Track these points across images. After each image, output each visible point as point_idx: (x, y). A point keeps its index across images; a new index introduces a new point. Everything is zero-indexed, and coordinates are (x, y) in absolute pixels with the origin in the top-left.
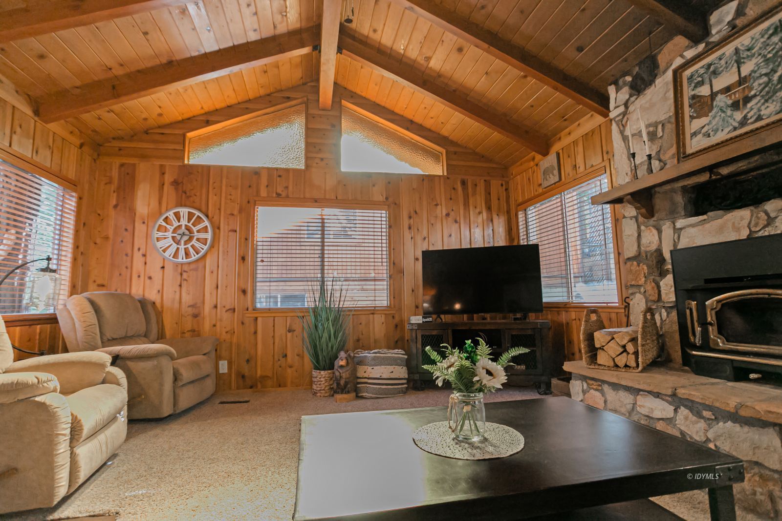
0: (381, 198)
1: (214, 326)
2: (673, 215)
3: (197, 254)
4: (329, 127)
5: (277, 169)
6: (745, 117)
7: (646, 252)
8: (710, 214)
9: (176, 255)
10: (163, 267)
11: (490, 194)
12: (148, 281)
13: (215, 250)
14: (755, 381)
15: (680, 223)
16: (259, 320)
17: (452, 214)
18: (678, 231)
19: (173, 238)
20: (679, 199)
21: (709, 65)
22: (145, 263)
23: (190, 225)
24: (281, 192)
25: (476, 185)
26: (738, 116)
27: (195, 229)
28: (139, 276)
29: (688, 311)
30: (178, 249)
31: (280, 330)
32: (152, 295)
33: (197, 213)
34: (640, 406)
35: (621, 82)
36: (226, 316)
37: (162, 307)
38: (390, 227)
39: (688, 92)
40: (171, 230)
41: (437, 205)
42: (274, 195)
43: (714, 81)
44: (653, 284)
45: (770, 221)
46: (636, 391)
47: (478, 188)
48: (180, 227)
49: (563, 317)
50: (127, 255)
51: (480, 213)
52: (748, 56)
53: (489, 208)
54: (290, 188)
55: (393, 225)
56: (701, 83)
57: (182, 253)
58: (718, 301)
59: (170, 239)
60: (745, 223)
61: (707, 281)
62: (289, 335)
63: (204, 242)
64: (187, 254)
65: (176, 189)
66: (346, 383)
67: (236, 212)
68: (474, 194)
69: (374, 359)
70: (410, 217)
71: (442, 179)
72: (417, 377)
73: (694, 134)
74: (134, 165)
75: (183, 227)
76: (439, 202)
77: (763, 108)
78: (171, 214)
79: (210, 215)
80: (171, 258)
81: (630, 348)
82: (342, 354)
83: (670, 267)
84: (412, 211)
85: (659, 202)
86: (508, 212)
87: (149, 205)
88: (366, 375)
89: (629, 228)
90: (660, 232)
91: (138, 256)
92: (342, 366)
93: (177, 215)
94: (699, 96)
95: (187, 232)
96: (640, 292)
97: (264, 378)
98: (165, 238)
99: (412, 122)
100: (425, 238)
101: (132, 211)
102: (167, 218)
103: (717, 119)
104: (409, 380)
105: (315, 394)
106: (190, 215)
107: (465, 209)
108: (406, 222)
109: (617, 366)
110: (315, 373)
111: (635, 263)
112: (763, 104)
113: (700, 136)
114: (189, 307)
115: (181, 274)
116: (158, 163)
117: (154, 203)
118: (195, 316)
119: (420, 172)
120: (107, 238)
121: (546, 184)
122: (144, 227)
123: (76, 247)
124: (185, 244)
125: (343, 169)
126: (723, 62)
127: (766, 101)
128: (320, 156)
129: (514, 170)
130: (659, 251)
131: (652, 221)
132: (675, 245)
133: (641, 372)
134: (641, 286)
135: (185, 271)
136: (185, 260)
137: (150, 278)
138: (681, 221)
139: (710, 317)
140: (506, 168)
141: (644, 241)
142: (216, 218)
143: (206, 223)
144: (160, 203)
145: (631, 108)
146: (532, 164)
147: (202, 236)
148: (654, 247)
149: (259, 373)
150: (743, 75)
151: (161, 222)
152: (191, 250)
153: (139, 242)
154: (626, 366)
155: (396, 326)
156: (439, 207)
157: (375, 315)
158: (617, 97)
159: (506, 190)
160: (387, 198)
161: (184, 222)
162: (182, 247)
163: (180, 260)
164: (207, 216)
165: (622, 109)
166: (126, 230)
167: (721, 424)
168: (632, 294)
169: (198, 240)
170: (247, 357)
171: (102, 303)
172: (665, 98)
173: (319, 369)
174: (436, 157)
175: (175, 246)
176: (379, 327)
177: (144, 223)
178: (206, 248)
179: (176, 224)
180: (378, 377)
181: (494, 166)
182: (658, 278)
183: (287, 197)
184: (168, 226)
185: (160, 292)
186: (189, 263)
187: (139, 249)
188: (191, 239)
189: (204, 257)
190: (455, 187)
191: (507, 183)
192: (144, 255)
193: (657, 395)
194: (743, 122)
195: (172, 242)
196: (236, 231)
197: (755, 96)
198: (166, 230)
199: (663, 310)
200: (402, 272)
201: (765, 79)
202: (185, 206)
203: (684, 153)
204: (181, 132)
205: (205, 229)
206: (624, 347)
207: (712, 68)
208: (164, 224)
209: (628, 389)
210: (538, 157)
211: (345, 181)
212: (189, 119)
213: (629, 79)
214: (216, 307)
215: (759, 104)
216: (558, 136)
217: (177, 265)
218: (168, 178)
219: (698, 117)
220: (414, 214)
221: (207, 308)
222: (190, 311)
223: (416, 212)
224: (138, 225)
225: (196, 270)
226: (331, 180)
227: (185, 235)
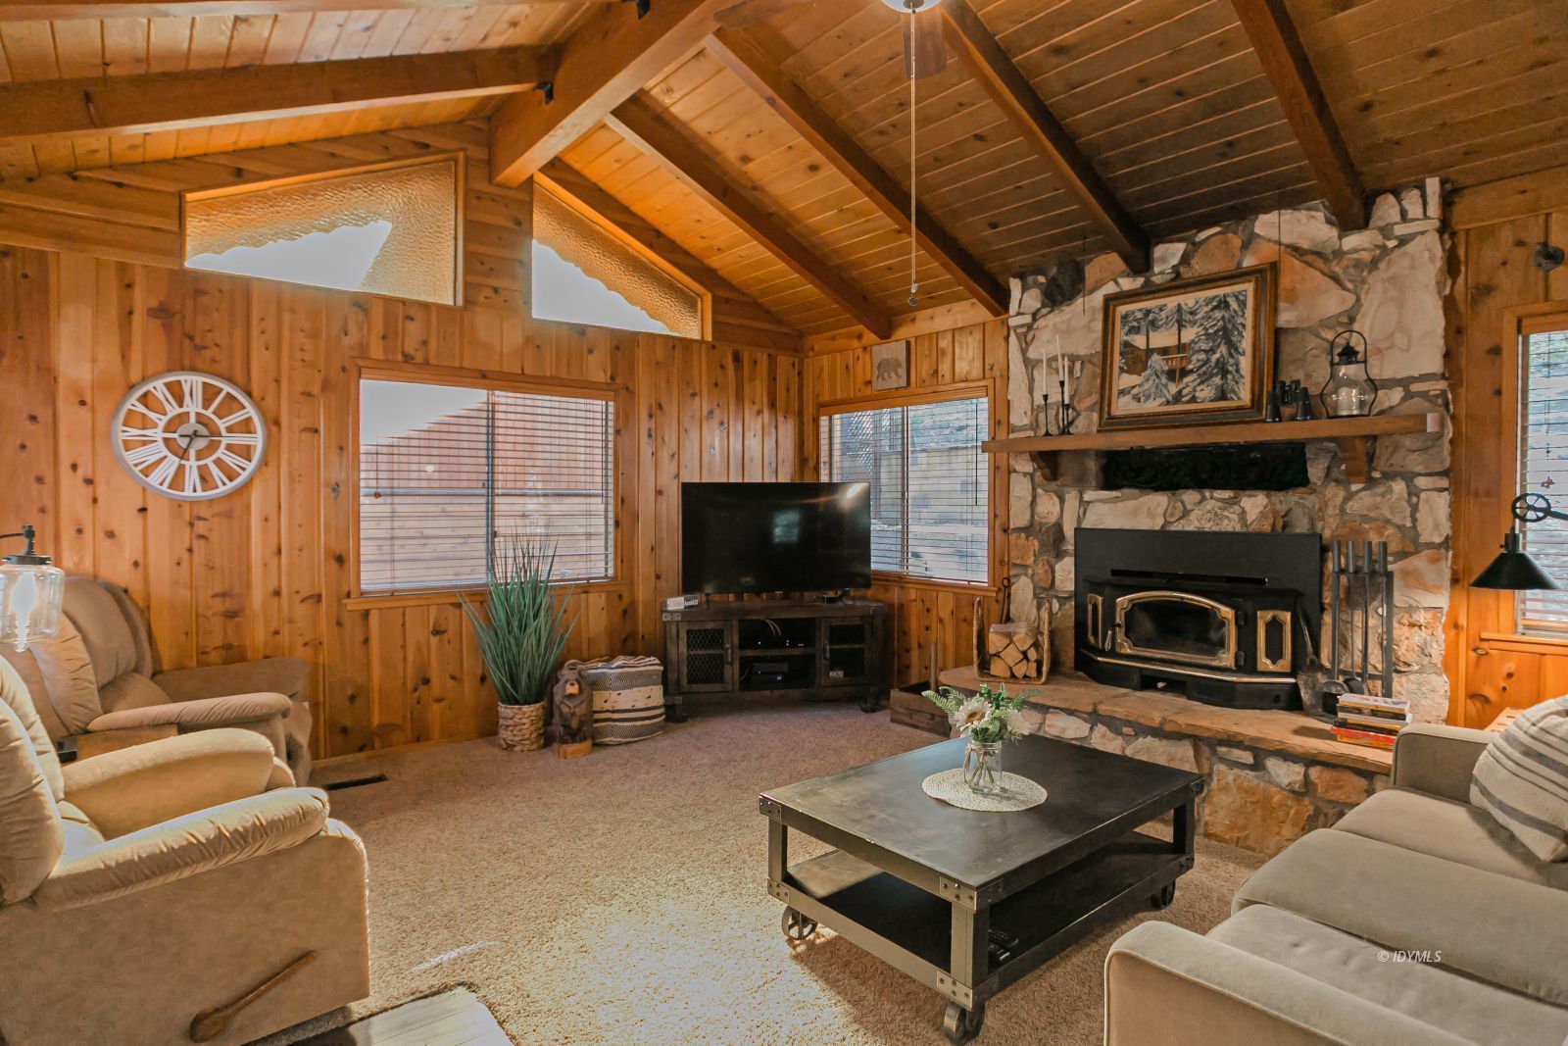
0: (601, 377)
1: (277, 633)
2: (1081, 483)
3: (231, 480)
4: (511, 224)
5: (404, 302)
6: (1180, 392)
7: (1041, 524)
8: (1126, 491)
9: (177, 481)
10: (143, 510)
11: (775, 379)
12: (107, 543)
13: (270, 471)
14: (1163, 690)
15: (1089, 495)
16: (374, 616)
17: (717, 412)
18: (1084, 504)
19: (168, 442)
20: (1092, 466)
21: (1148, 312)
22: (95, 500)
23: (209, 413)
24: (412, 352)
25: (756, 362)
26: (1173, 388)
27: (222, 425)
28: (80, 531)
29: (1090, 607)
30: (181, 468)
31: (417, 633)
32: (119, 574)
33: (227, 388)
34: (1049, 726)
35: (1030, 279)
36: (302, 611)
37: (148, 597)
38: (617, 432)
39: (1120, 335)
40: (161, 425)
41: (694, 395)
42: (400, 357)
43: (1151, 334)
44: (1047, 567)
45: (1186, 513)
46: (1043, 709)
47: (758, 367)
48: (182, 418)
49: (895, 595)
50: (40, 480)
51: (759, 412)
52: (1190, 322)
53: (773, 405)
54: (433, 345)
55: (623, 426)
56: (1135, 330)
57: (192, 477)
58: (1131, 600)
59: (161, 445)
60: (1161, 510)
61: (1115, 573)
62: (434, 640)
63: (245, 452)
64: (205, 478)
65: (167, 328)
66: (581, 723)
67: (316, 389)
68: (752, 379)
69: (620, 677)
70: (651, 416)
71: (703, 346)
72: (679, 700)
73: (1122, 392)
74: (41, 256)
75: (193, 419)
76: (697, 391)
77: (1199, 388)
78: (158, 387)
79: (255, 393)
80: (165, 488)
81: (1032, 654)
82: (566, 673)
83: (1071, 547)
84: (654, 405)
85: (1065, 464)
86: (801, 413)
87: (94, 360)
88: (608, 706)
89: (1021, 488)
90: (1062, 501)
91: (71, 483)
92: (571, 696)
93: (177, 392)
94: (1132, 346)
95: (203, 430)
96: (1026, 575)
97: (387, 729)
98: (144, 443)
99: (658, 233)
100: (673, 456)
101: (47, 374)
102: (145, 395)
103: (1151, 382)
104: (669, 708)
105: (510, 747)
106: (209, 393)
107: (737, 406)
108: (645, 424)
109: (1013, 676)
110: (505, 710)
111: (1023, 535)
112: (1199, 384)
113: (1128, 398)
114: (215, 596)
115: (191, 525)
116: (112, 256)
117: (109, 356)
118: (231, 615)
119: (666, 332)
121: (879, 385)
122: (85, 413)
124: (198, 458)
125: (534, 316)
126: (1163, 314)
127: (1202, 382)
128: (494, 282)
129: (817, 342)
130: (1058, 527)
131: (1053, 485)
132: (1079, 520)
133: (1044, 684)
134: (1027, 567)
135: (200, 518)
136: (200, 493)
137: (111, 535)
138: (1090, 492)
139: (1119, 619)
140: (801, 336)
141: (1041, 509)
142: (269, 402)
143: (250, 411)
144: (124, 356)
145: (1040, 323)
146: (855, 343)
147: (240, 439)
148: (1053, 519)
149: (376, 720)
150: (1183, 341)
151: (133, 402)
152: (215, 471)
153: (72, 450)
154: (1025, 676)
155: (625, 612)
156: (697, 398)
157: (590, 595)
158: (1023, 299)
159: (799, 374)
160: (612, 378)
161: (193, 407)
162: (192, 464)
163: (188, 493)
164: (249, 394)
165: (1027, 319)
166: (33, 418)
167: (1141, 739)
168: (1016, 576)
169: (229, 447)
170: (349, 692)
172: (1088, 328)
173: (517, 702)
174: (690, 302)
175: (173, 462)
176: (596, 617)
177: (83, 403)
178: (251, 466)
179: (173, 410)
180: (629, 707)
181: (784, 330)
182: (1052, 560)
183: (426, 363)
184: (153, 415)
185: (140, 565)
186: (211, 501)
187: (74, 467)
188: (212, 447)
189: (247, 485)
190: (724, 363)
191: (801, 362)
192: (89, 481)
193: (1070, 712)
194: (1178, 398)
195: (166, 452)
196: (316, 431)
197: (1192, 371)
198: (146, 423)
199: (1055, 601)
200: (635, 517)
201: (1203, 356)
202: (193, 369)
203: (1109, 413)
204: (173, 188)
205: (246, 426)
206: (1025, 653)
207: (1151, 317)
208: (141, 408)
209: (1035, 706)
210: (870, 337)
211: (538, 339)
212: (189, 158)
213: (1042, 279)
214: (277, 593)
215: (1195, 383)
216: (911, 315)
217: (179, 504)
218: (141, 299)
219: (1129, 372)
220: (657, 410)
221: (257, 597)
222: (219, 605)
223: (660, 406)
224: (66, 408)
225: (229, 515)
226: (514, 336)
227: (199, 437)
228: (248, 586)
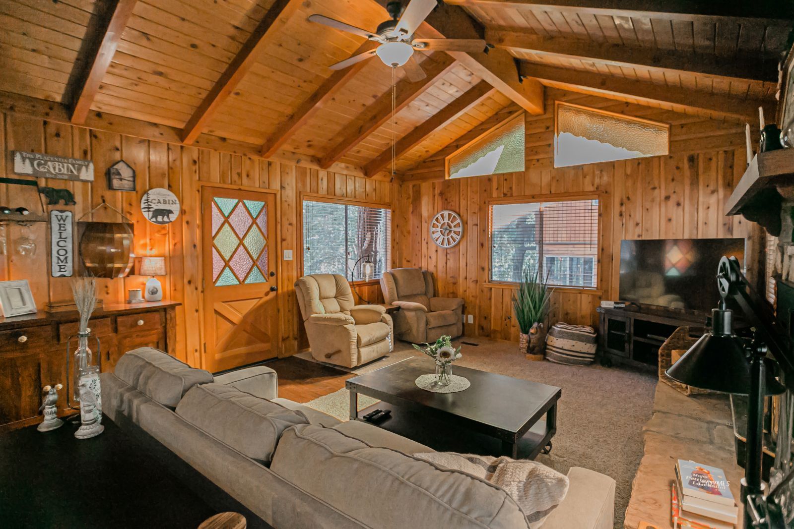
0: (592, 189)
1: (465, 291)
3: (455, 242)
4: (544, 130)
5: (503, 174)
9: (442, 244)
10: (437, 251)
11: (731, 167)
12: (429, 260)
13: (464, 239)
16: (493, 289)
17: (674, 196)
19: (441, 231)
22: (428, 248)
23: (450, 222)
24: (507, 193)
25: (711, 158)
27: (452, 225)
28: (425, 256)
30: (444, 239)
31: (507, 299)
32: (431, 269)
33: (454, 214)
36: (472, 285)
37: (437, 276)
38: (601, 214)
40: (440, 226)
41: (654, 188)
42: (502, 195)
47: (713, 162)
48: (444, 224)
50: (419, 243)
51: (713, 192)
53: (727, 185)
54: (514, 188)
55: (605, 211)
57: (446, 241)
59: (440, 232)
63: (458, 233)
64: (449, 242)
65: (442, 198)
67: (476, 211)
68: (707, 169)
70: (622, 204)
71: (662, 160)
74: (420, 185)
75: (446, 224)
76: (657, 185)
78: (439, 216)
79: (461, 214)
80: (440, 245)
84: (624, 198)
87: (428, 210)
88: (552, 344)
91: (424, 243)
92: (532, 334)
93: (442, 216)
95: (448, 228)
97: (495, 331)
98: (437, 232)
100: (637, 224)
101: (420, 216)
102: (437, 218)
105: (521, 351)
106: (450, 216)
108: (616, 209)
110: (521, 335)
114: (451, 277)
115: (446, 256)
116: (431, 181)
117: (431, 209)
118: (455, 284)
120: (409, 232)
122: (426, 225)
123: (393, 240)
124: (447, 236)
125: (556, 167)
128: (537, 157)
135: (448, 254)
136: (448, 246)
137: (430, 258)
142: (465, 217)
143: (458, 221)
144: (434, 208)
147: (457, 229)
149: (492, 327)
151: (434, 221)
152: (450, 238)
153: (424, 235)
156: (657, 191)
157: (583, 295)
160: (597, 188)
161: (446, 221)
162: (446, 237)
163: (445, 246)
164: (459, 215)
166: (418, 227)
169: (454, 232)
170: (485, 315)
173: (523, 332)
175: (442, 237)
176: (586, 306)
177: (426, 222)
178: (459, 237)
179: (442, 222)
180: (560, 347)
183: (512, 195)
184: (438, 224)
185: (436, 266)
186: (451, 248)
187: (424, 239)
188: (450, 231)
189: (459, 243)
190: (681, 165)
192: (427, 243)
195: (441, 234)
196: (477, 225)
198: (437, 226)
200: (611, 257)
202: (447, 209)
204: (442, 157)
205: (458, 225)
208: (436, 222)
211: (558, 175)
212: (446, 147)
214: (466, 278)
217: (444, 249)
218: (437, 191)
220: (627, 200)
221: (461, 279)
222: (452, 280)
223: (628, 198)
224: (423, 223)
225: (455, 252)
226: (546, 178)
227: (447, 229)
228: (459, 275)
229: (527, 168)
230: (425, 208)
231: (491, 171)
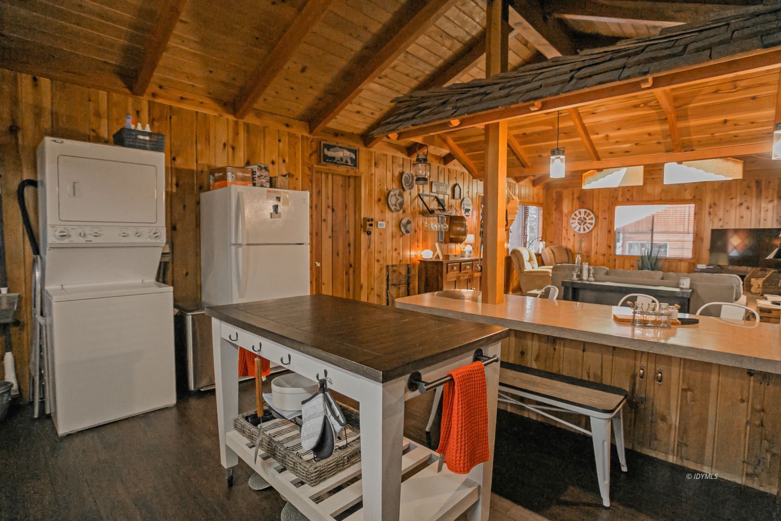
0: (689, 197)
3: (589, 229)
5: (627, 187)
9: (579, 230)
10: (574, 235)
12: (568, 241)
13: (596, 228)
16: (617, 260)
17: (745, 203)
19: (578, 223)
22: (567, 234)
23: (585, 216)
24: (629, 198)
25: (768, 183)
27: (587, 218)
28: (565, 239)
32: (570, 246)
33: (588, 211)
36: (601, 258)
37: (574, 250)
38: (696, 213)
40: (577, 219)
41: (732, 199)
42: (626, 200)
48: (581, 218)
50: (560, 230)
51: (771, 201)
54: (634, 196)
55: (698, 212)
57: (582, 229)
63: (591, 224)
64: (584, 230)
65: (579, 201)
67: (606, 209)
70: (710, 207)
71: (738, 182)
74: (562, 191)
76: (734, 196)
78: (577, 212)
79: (594, 211)
80: (577, 231)
84: (712, 204)
87: (568, 208)
91: (564, 230)
93: (580, 213)
98: (575, 223)
100: (720, 219)
101: (561, 212)
102: (575, 214)
106: (585, 212)
107: (757, 200)
108: (707, 210)
114: (585, 252)
116: (571, 189)
117: (570, 208)
118: (588, 256)
119: (723, 179)
120: (552, 223)
122: (566, 218)
123: (543, 228)
124: (583, 225)
125: (665, 184)
128: (653, 177)
135: (583, 237)
136: (583, 232)
137: (569, 239)
142: (597, 213)
143: (592, 215)
144: (572, 207)
147: (591, 221)
151: (573, 216)
152: (586, 228)
153: (564, 224)
156: (734, 201)
157: (683, 261)
160: (694, 197)
161: (583, 215)
162: (582, 227)
163: (581, 232)
164: (592, 212)
166: (559, 219)
169: (589, 223)
171: (555, 251)
175: (579, 226)
176: (684, 269)
177: (566, 216)
178: (592, 227)
179: (579, 216)
183: (633, 200)
185: (573, 246)
186: (585, 234)
187: (565, 227)
188: (586, 223)
189: (592, 231)
190: (750, 185)
192: (567, 230)
196: (606, 219)
198: (575, 219)
200: (702, 239)
202: (583, 208)
204: (581, 175)
205: (592, 219)
208: (574, 217)
211: (666, 189)
214: (596, 253)
217: (580, 234)
218: (576, 196)
220: (714, 205)
221: (593, 253)
223: (715, 204)
224: (564, 217)
225: (588, 236)
226: (658, 190)
227: (583, 221)
228: (591, 251)
229: (645, 183)
230: (566, 207)
231: (616, 185)
